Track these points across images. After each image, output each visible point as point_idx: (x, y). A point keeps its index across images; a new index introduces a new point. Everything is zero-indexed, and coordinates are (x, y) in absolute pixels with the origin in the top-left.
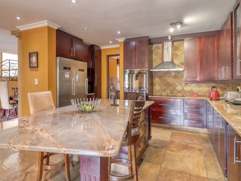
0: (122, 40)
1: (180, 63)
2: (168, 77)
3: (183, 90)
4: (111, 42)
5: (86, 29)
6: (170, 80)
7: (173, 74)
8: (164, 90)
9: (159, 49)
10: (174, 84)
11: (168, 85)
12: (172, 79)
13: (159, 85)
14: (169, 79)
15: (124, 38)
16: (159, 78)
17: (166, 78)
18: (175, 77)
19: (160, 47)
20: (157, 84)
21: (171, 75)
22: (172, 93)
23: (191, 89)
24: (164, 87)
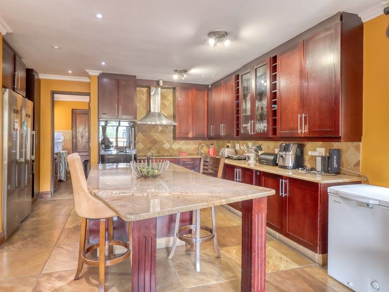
0: (95, 73)
1: (168, 115)
2: (155, 132)
3: (171, 148)
4: (70, 72)
5: (56, 47)
6: (157, 136)
7: (160, 129)
8: (149, 149)
9: (143, 95)
10: (161, 141)
11: (154, 142)
12: (158, 134)
13: (142, 142)
14: (155, 134)
15: (101, 72)
16: (142, 132)
17: (152, 134)
18: (162, 132)
19: (143, 92)
20: (140, 141)
21: (158, 130)
22: (158, 152)
23: (180, 147)
24: (148, 146)
